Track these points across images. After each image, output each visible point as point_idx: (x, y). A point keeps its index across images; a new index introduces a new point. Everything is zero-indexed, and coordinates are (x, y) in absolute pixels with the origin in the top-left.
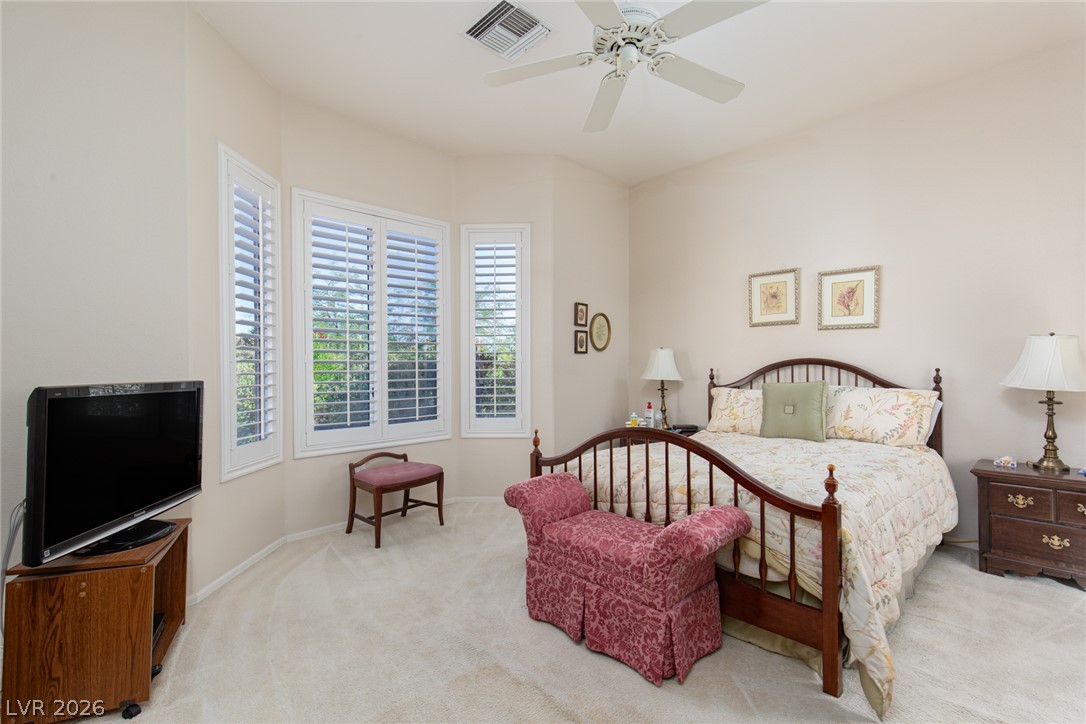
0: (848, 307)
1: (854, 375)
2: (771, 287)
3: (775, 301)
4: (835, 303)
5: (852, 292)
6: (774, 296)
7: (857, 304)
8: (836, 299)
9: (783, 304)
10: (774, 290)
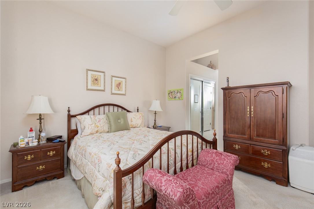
0: (119, 88)
1: (121, 109)
2: (95, 76)
3: (96, 81)
4: (115, 86)
5: (120, 84)
6: (96, 80)
7: (121, 88)
8: (116, 85)
9: (99, 83)
10: (96, 77)
